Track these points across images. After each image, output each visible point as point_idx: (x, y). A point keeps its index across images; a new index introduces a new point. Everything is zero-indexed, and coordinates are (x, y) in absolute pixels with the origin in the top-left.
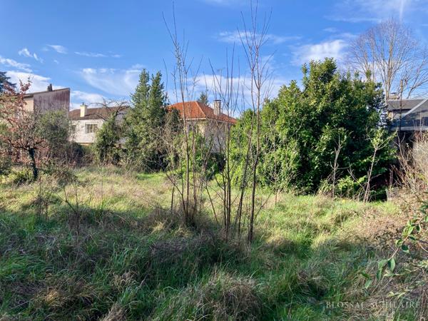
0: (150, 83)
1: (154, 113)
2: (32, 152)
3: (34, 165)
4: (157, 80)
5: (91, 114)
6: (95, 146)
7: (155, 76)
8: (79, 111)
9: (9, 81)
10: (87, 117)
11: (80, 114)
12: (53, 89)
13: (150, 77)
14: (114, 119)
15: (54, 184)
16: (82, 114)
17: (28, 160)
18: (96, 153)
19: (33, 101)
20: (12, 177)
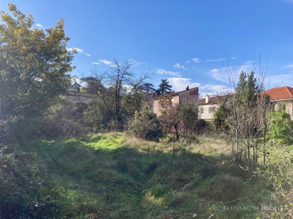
0: (247, 79)
1: (249, 99)
2: (176, 126)
3: (177, 133)
4: (251, 77)
5: (212, 101)
6: (213, 121)
7: (250, 74)
8: (204, 100)
9: (168, 84)
10: (210, 103)
11: (205, 101)
12: (189, 89)
13: (247, 75)
14: (224, 104)
15: (185, 143)
16: (207, 102)
17: (174, 130)
18: (214, 125)
19: (178, 97)
20: (168, 139)
